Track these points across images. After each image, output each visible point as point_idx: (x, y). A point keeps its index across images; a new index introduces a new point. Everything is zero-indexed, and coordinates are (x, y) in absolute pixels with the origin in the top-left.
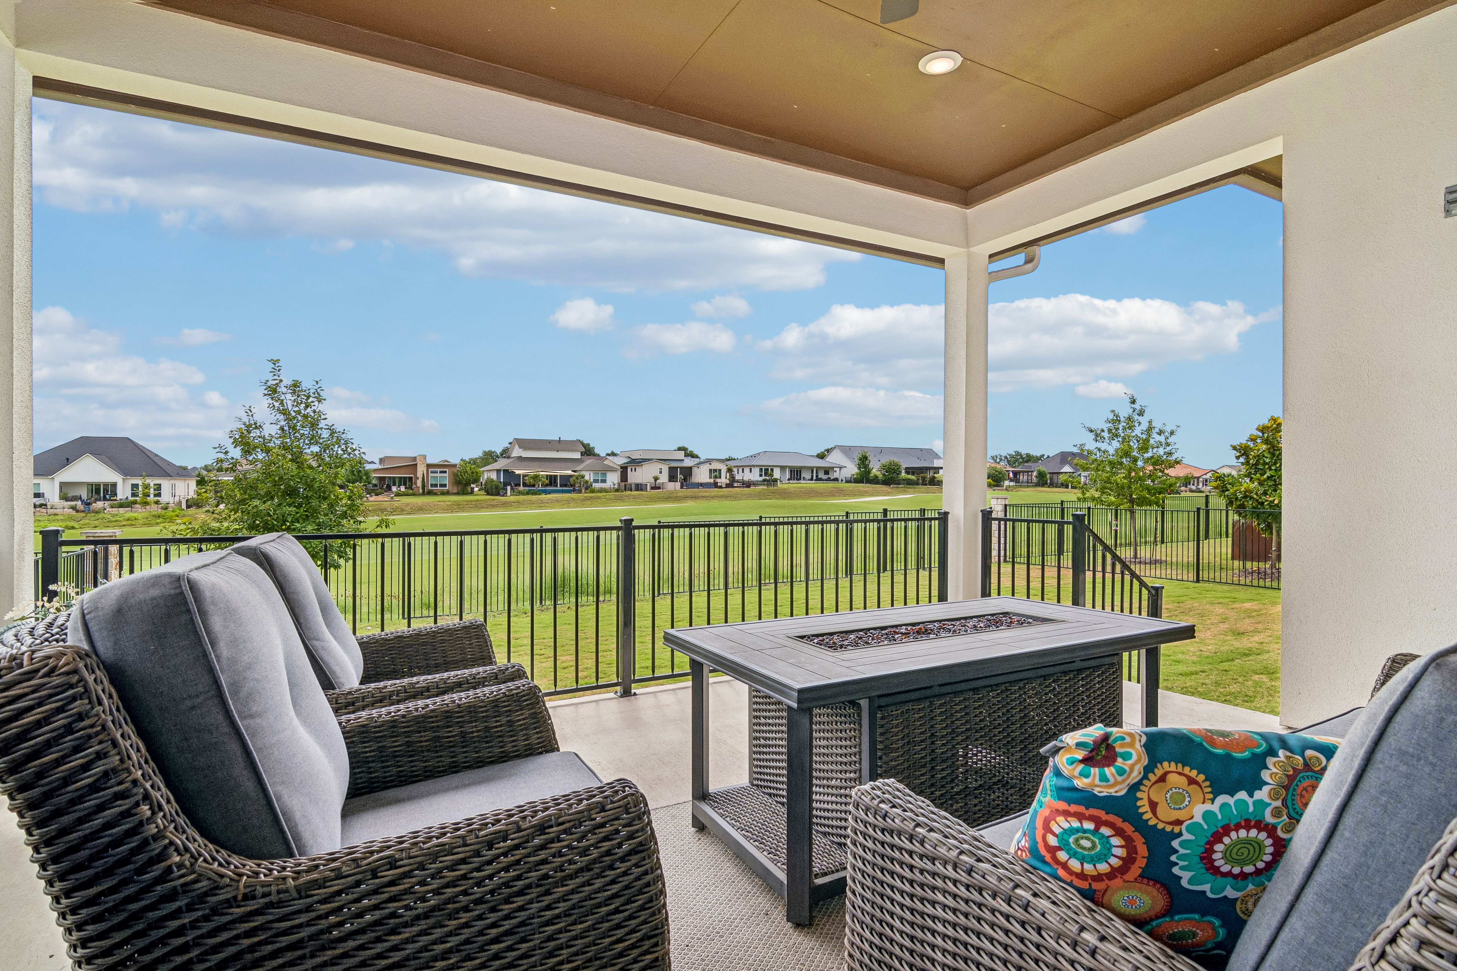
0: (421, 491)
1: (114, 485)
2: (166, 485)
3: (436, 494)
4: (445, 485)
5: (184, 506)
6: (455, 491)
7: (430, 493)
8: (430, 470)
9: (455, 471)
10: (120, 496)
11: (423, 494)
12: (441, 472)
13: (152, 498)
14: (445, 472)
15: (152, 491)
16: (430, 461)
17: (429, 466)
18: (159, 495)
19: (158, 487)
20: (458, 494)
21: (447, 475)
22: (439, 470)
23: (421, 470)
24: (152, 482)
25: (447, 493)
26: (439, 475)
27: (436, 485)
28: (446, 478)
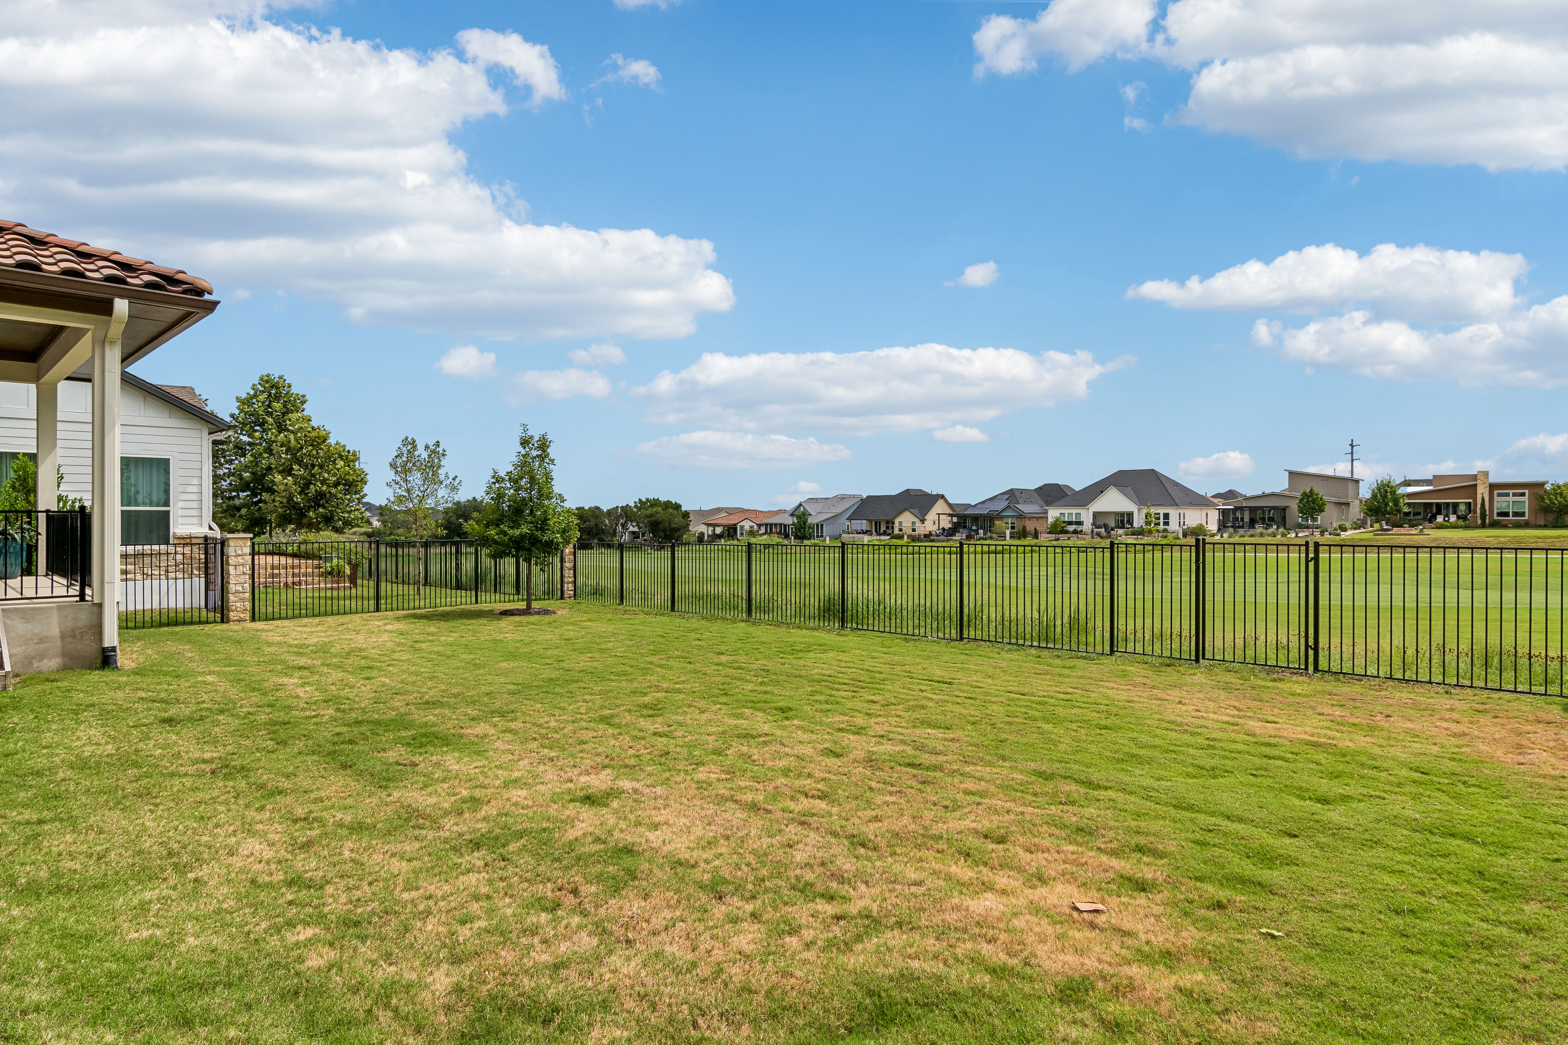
0: (1479, 522)
1: (1130, 515)
2: (1173, 513)
3: (1505, 527)
4: (1523, 514)
5: (1181, 535)
6: (1542, 523)
7: (1494, 525)
8: (1496, 492)
9: (1541, 492)
10: (1136, 525)
11: (1483, 526)
12: (1514, 495)
13: (1161, 527)
14: (1523, 494)
15: (1162, 521)
16: (1493, 479)
17: (1493, 487)
18: (1166, 523)
19: (1166, 516)
20: (1545, 527)
21: (1526, 498)
22: (1511, 492)
23: (1482, 491)
24: (1162, 511)
25: (1527, 525)
26: (1511, 499)
27: (1506, 514)
28: (1525, 503)
